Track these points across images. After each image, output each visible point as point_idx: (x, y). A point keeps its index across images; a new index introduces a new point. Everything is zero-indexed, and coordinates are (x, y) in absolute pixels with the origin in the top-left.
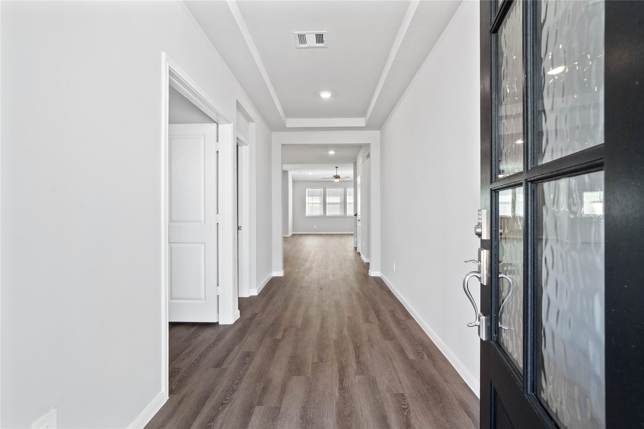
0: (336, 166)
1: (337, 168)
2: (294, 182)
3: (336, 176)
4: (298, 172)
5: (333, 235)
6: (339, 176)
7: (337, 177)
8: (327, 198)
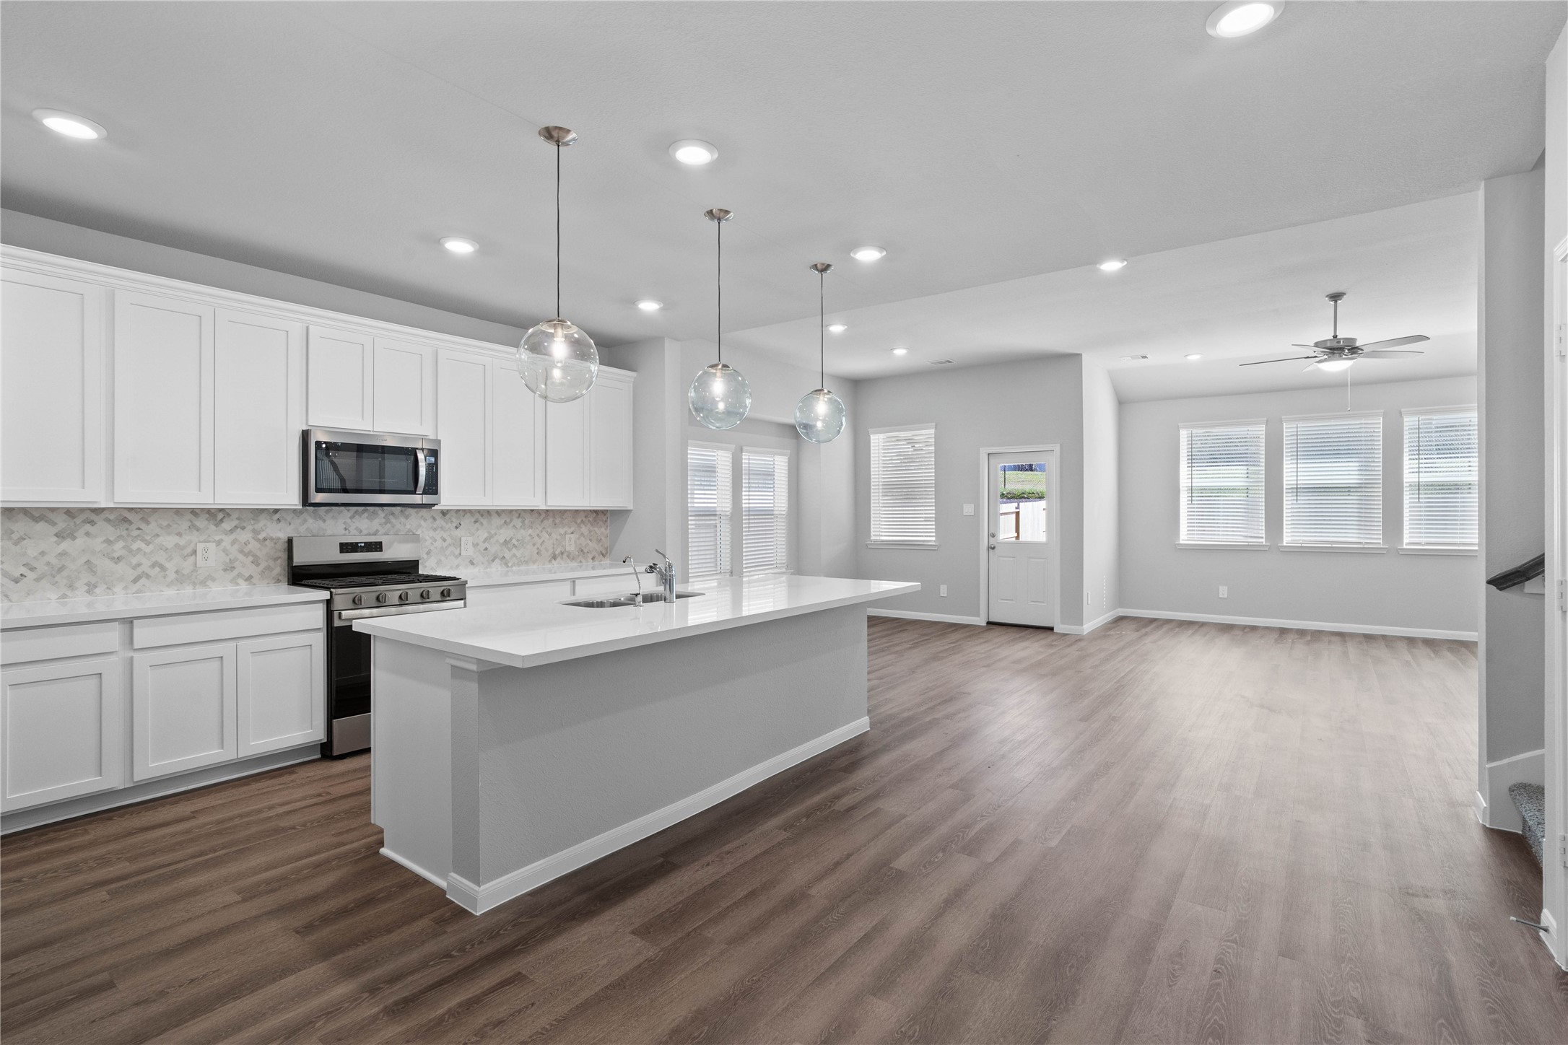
0: (1333, 290)
1: (1336, 297)
2: (1122, 403)
3: (1335, 344)
4: (1133, 358)
5: (1317, 635)
6: (1354, 340)
7: (1339, 348)
8: (1288, 467)
